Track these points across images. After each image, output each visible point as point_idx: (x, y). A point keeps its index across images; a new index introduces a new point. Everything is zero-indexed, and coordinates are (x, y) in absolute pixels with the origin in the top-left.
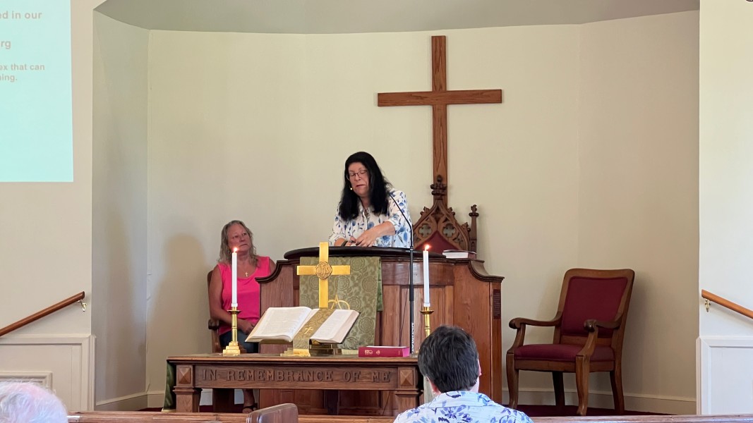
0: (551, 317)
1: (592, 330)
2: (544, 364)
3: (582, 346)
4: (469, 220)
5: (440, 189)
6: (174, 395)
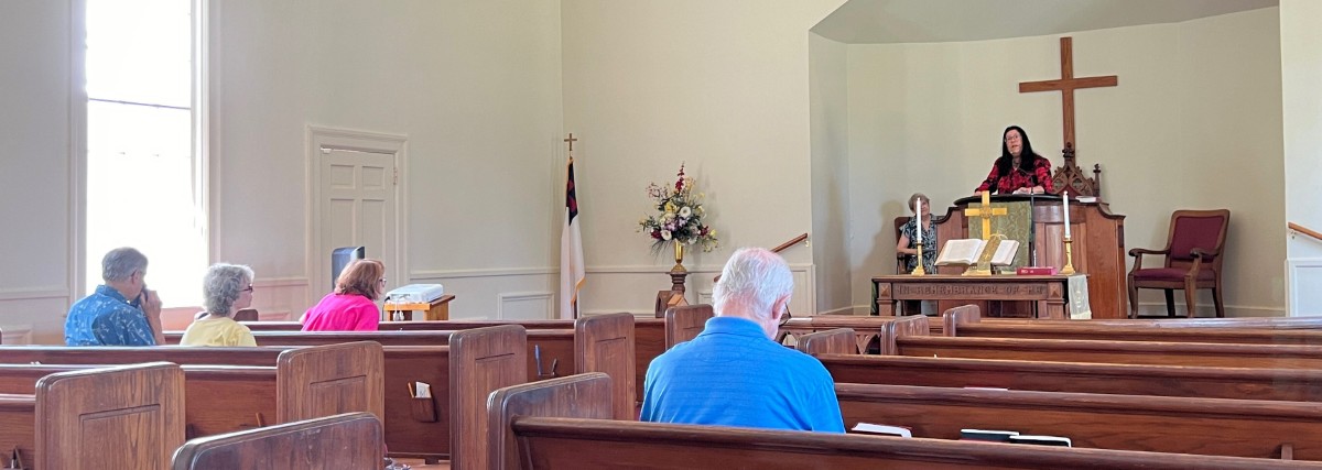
0: (1163, 247)
1: (1197, 256)
2: (1158, 283)
3: (1190, 269)
4: (1093, 176)
5: (1069, 153)
6: (877, 305)
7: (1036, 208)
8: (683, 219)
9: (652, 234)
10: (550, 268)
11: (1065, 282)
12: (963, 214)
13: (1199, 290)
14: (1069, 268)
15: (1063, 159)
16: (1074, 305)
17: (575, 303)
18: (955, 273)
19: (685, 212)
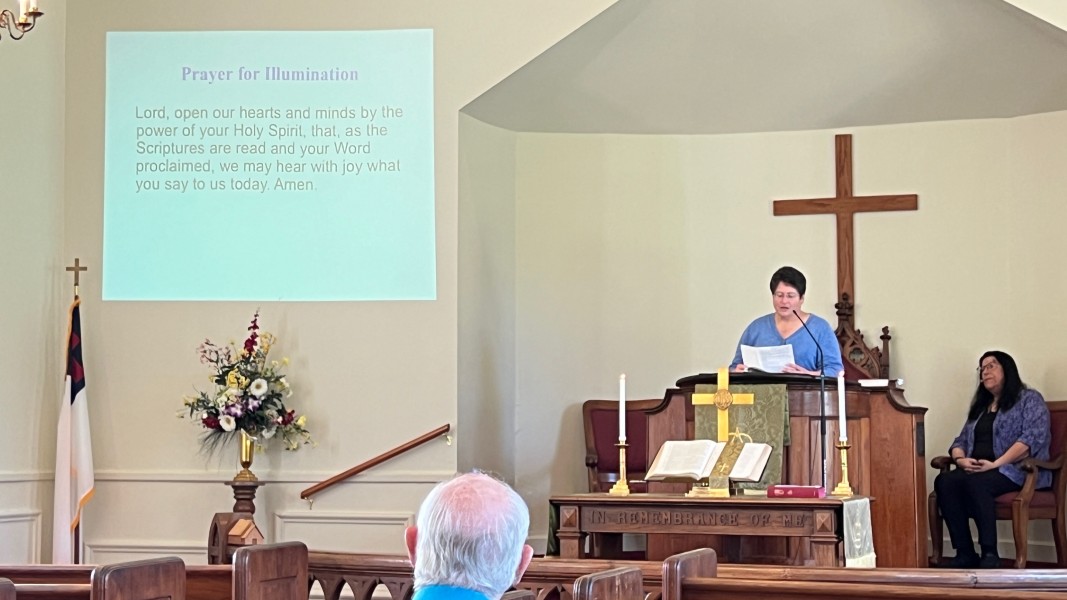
4: (879, 344)
5: (845, 308)
6: (557, 541)
7: (797, 394)
8: (254, 398)
9: (205, 421)
10: (36, 472)
11: (838, 510)
12: (689, 401)
13: (1032, 522)
14: (844, 488)
15: (837, 317)
16: (851, 543)
17: (77, 529)
18: (675, 491)
19: (258, 387)
